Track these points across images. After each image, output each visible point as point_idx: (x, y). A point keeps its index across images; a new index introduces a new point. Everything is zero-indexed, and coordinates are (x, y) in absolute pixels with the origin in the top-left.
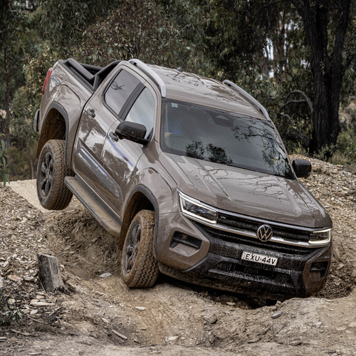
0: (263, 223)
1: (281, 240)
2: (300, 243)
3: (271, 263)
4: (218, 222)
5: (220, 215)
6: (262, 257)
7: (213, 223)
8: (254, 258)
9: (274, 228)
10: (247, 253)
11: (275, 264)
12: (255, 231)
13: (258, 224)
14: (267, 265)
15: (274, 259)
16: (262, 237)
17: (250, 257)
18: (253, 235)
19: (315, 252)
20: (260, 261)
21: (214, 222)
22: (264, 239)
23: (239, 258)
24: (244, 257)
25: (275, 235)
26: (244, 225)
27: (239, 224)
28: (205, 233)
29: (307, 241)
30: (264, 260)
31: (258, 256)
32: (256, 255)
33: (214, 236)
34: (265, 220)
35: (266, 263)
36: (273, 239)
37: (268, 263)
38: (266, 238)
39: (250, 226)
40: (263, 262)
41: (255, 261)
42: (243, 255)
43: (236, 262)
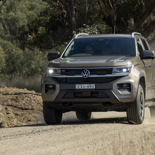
0: (84, 69)
3: (92, 88)
5: (61, 70)
6: (87, 85)
8: (82, 87)
10: (78, 85)
11: (94, 87)
12: (80, 74)
15: (93, 85)
16: (84, 76)
17: (80, 87)
20: (86, 88)
22: (86, 76)
23: (75, 89)
30: (88, 87)
31: (84, 85)
32: (83, 85)
34: (85, 67)
35: (89, 88)
37: (90, 88)
38: (87, 76)
40: (88, 88)
41: (83, 88)
42: (76, 86)
43: (74, 91)
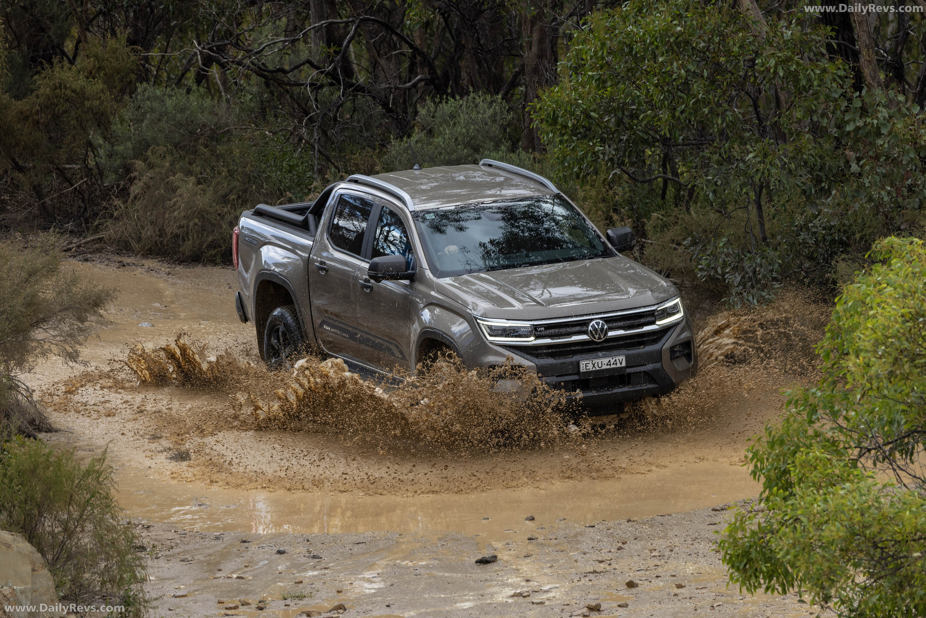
0: (592, 320)
1: (621, 332)
2: (646, 328)
3: (619, 365)
4: (537, 337)
5: (535, 327)
6: (606, 361)
7: (531, 341)
8: (596, 365)
9: (607, 320)
10: (584, 363)
11: (624, 364)
12: (585, 333)
13: (585, 323)
14: (614, 369)
15: (621, 358)
16: (597, 337)
17: (590, 367)
18: (584, 337)
19: (669, 333)
20: (605, 367)
21: (532, 338)
22: (600, 338)
23: (578, 373)
24: (583, 369)
25: (611, 329)
26: (569, 330)
27: (563, 330)
28: (526, 356)
29: (653, 323)
30: (609, 364)
31: (600, 361)
32: (596, 361)
33: (537, 356)
34: (593, 314)
35: (612, 366)
36: (611, 334)
37: (614, 366)
38: (602, 336)
39: (577, 329)
40: (608, 367)
41: (598, 368)
42: (581, 366)
43: (576, 377)
